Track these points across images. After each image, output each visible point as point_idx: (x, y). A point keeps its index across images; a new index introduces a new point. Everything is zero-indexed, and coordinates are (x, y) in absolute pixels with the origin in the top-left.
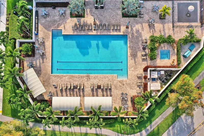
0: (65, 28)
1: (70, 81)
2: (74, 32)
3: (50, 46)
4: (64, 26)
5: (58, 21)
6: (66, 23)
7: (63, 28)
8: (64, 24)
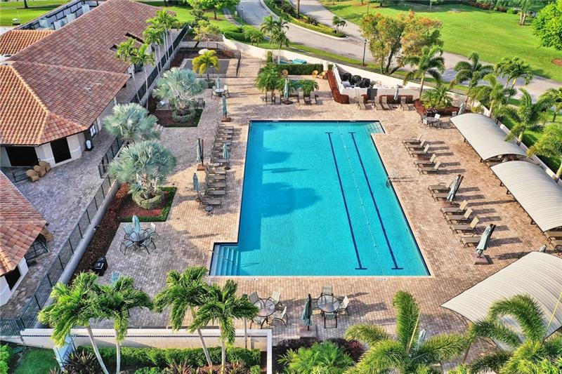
0: (206, 236)
1: (434, 220)
2: (231, 211)
3: (292, 280)
4: (199, 237)
5: (169, 256)
6: (186, 232)
7: (206, 239)
8: (191, 237)
